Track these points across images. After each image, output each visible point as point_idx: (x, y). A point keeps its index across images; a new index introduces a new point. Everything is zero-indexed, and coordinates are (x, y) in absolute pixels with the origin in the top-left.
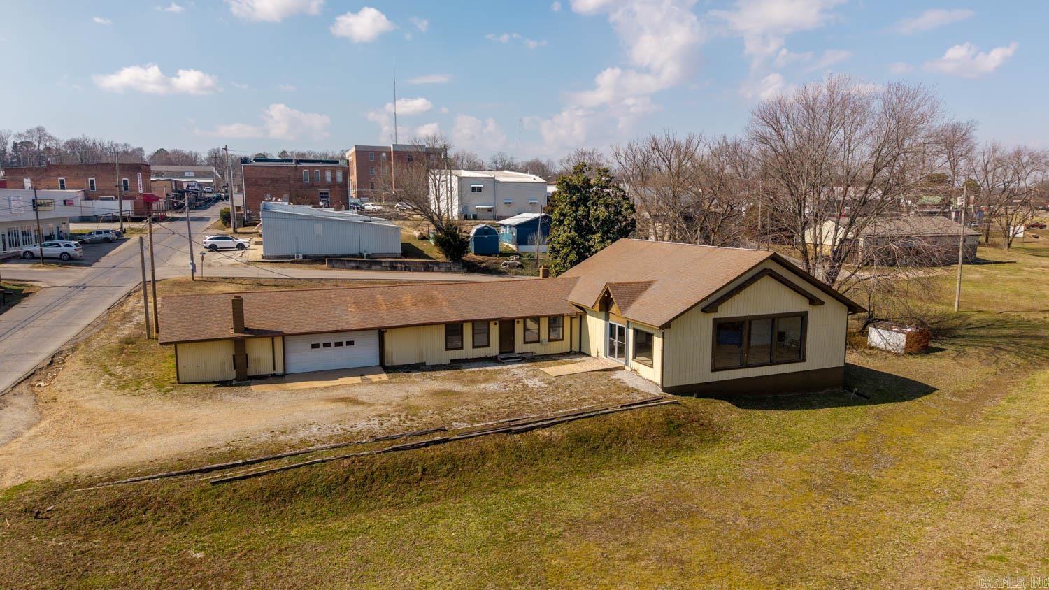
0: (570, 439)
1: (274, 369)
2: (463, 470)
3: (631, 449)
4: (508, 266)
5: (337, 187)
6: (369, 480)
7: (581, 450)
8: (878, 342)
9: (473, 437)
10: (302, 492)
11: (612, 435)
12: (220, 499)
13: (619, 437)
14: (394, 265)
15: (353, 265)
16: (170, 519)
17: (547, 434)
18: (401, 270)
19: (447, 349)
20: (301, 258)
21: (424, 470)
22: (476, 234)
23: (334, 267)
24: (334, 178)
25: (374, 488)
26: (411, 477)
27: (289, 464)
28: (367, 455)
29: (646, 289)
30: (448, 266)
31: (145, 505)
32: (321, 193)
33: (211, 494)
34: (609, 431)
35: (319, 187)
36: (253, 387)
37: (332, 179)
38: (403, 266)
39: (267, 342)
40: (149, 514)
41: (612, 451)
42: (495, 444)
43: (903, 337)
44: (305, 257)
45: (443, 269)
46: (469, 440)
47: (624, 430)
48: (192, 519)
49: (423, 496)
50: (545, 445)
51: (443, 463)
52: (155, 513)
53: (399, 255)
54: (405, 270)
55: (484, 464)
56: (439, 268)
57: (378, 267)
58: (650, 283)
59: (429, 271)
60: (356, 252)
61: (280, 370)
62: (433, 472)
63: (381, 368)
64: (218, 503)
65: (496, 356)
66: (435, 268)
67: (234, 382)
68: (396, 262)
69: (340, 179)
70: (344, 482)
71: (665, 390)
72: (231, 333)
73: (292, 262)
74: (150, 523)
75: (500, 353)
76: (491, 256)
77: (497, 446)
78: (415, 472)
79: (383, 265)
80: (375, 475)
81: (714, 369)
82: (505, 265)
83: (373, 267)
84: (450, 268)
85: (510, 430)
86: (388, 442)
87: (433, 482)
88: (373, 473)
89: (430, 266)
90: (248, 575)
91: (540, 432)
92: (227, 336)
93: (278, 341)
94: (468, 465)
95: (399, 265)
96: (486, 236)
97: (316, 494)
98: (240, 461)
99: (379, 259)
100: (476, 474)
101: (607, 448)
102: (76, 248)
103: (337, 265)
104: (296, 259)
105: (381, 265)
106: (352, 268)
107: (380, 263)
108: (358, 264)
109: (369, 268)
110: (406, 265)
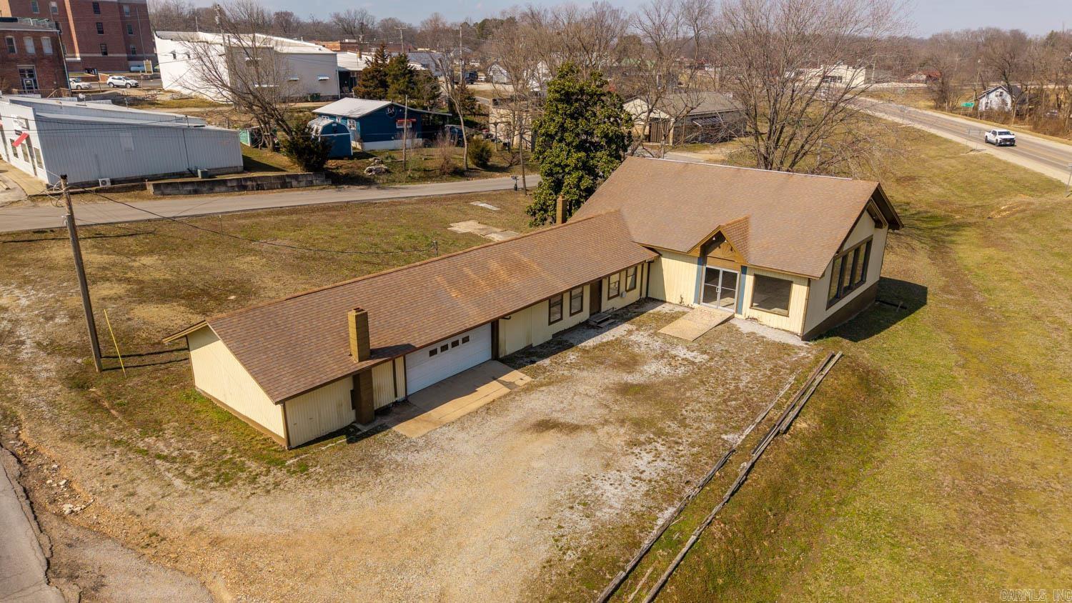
1: (396, 396)
4: (374, 173)
5: (45, 61)
14: (243, 183)
15: (189, 188)
18: (253, 190)
20: (109, 185)
22: (324, 132)
23: (163, 194)
24: (39, 48)
29: (747, 228)
30: (309, 179)
32: (22, 71)
35: (17, 61)
37: (36, 49)
38: (254, 184)
44: (113, 182)
45: (303, 184)
53: (240, 169)
54: (258, 189)
56: (299, 182)
57: (223, 189)
58: (746, 220)
59: (287, 187)
60: (184, 168)
61: (402, 395)
63: (498, 365)
66: (294, 183)
68: (246, 179)
69: (48, 49)
73: (97, 191)
76: (342, 159)
79: (229, 184)
82: (370, 171)
83: (217, 189)
84: (312, 181)
89: (287, 180)
95: (249, 183)
96: (335, 135)
99: (219, 178)
103: (168, 191)
104: (101, 186)
105: (226, 186)
106: (190, 193)
107: (224, 182)
108: (196, 187)
109: (211, 191)
110: (259, 183)
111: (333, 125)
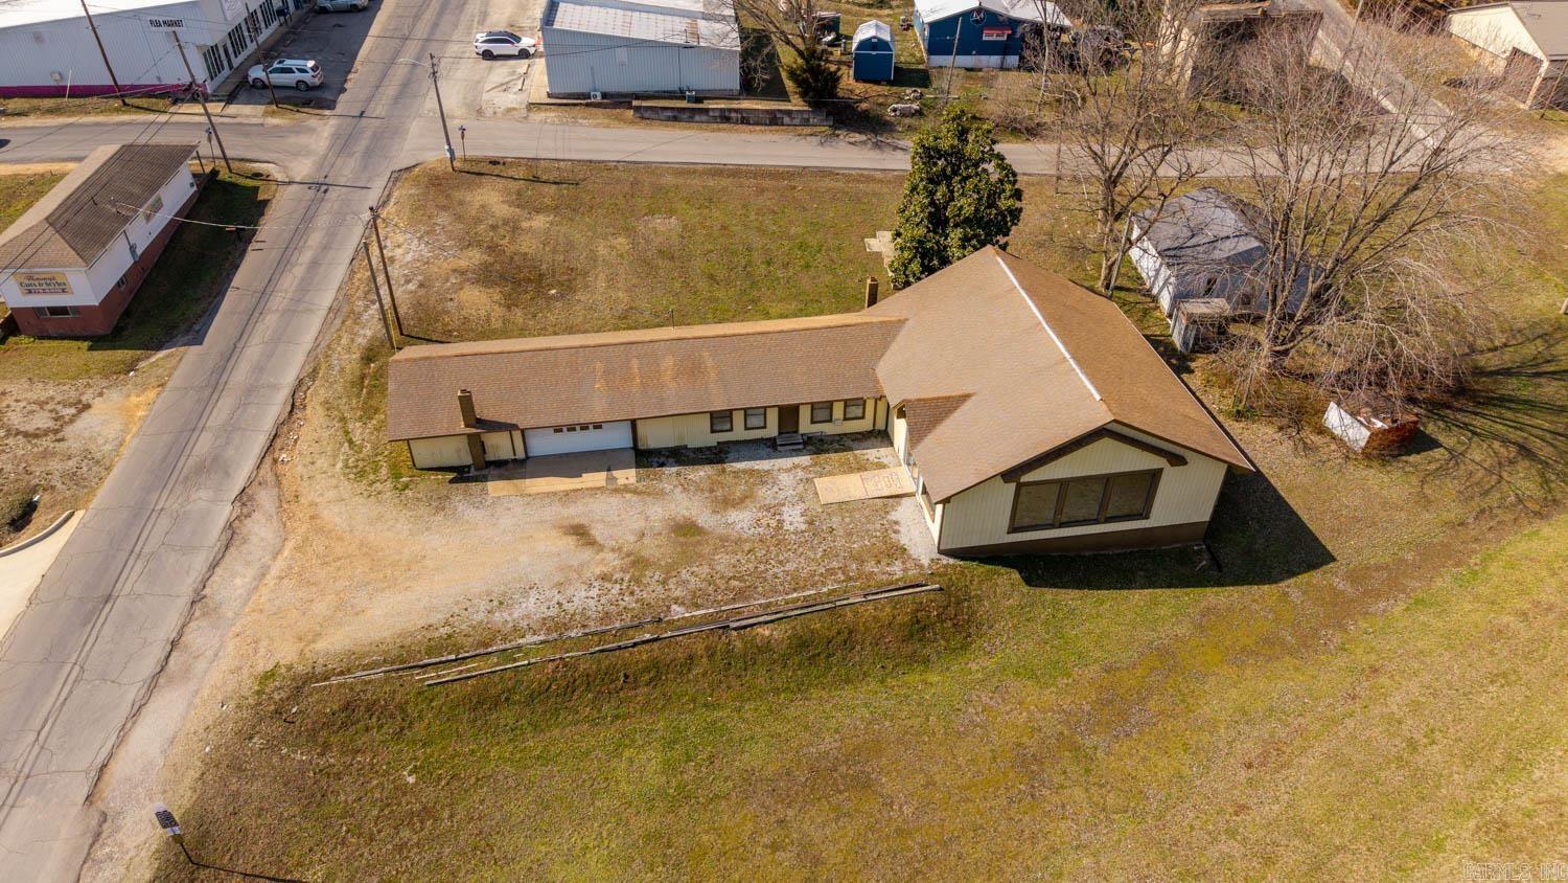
0: (790, 643)
1: (515, 454)
2: (667, 678)
3: (857, 658)
4: (898, 113)
6: (570, 689)
7: (797, 660)
8: (1336, 424)
9: (685, 634)
10: (507, 699)
11: (840, 638)
12: (433, 704)
13: (848, 639)
14: (727, 114)
15: (669, 114)
16: (390, 729)
17: (767, 633)
18: (736, 123)
19: (713, 431)
20: (599, 99)
21: (626, 676)
22: (857, 49)
23: (642, 118)
25: (575, 698)
26: (612, 686)
27: (498, 664)
28: (572, 657)
29: (956, 408)
30: (805, 116)
31: (370, 709)
33: (426, 698)
34: (839, 633)
36: (490, 485)
38: (739, 116)
39: (506, 435)
40: (374, 720)
41: (833, 660)
42: (707, 647)
43: (1366, 433)
44: (605, 96)
45: (797, 121)
46: (681, 638)
47: (857, 631)
48: (409, 727)
49: (620, 710)
50: (760, 650)
51: (647, 670)
52: (379, 719)
53: (735, 93)
54: (742, 123)
55: (689, 670)
56: (792, 119)
57: (704, 118)
58: (965, 397)
59: (776, 124)
60: (673, 86)
61: (521, 455)
62: (635, 681)
63: (633, 454)
64: (432, 708)
65: (775, 438)
66: (786, 120)
67: (473, 473)
68: (730, 110)
70: (547, 690)
71: (940, 552)
72: (461, 427)
73: (587, 105)
74: (375, 730)
75: (780, 433)
77: (707, 648)
78: (618, 679)
79: (711, 114)
80: (577, 683)
81: (1013, 529)
82: (895, 110)
83: (697, 118)
84: (808, 120)
85: (728, 626)
86: (596, 638)
87: (633, 693)
88: (575, 681)
89: (778, 116)
90: (446, 814)
91: (760, 630)
92: (458, 431)
93: (517, 435)
94: (673, 672)
95: (733, 115)
96: (874, 53)
97: (519, 702)
98: (453, 657)
99: (703, 104)
100: (679, 684)
101: (829, 656)
102: (313, 74)
103: (647, 115)
104: (593, 100)
105: (708, 115)
106: (669, 119)
107: (707, 111)
108: (676, 113)
109: (691, 120)
110: (745, 115)
111: (874, 40)
